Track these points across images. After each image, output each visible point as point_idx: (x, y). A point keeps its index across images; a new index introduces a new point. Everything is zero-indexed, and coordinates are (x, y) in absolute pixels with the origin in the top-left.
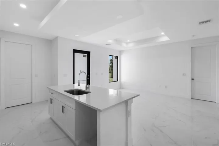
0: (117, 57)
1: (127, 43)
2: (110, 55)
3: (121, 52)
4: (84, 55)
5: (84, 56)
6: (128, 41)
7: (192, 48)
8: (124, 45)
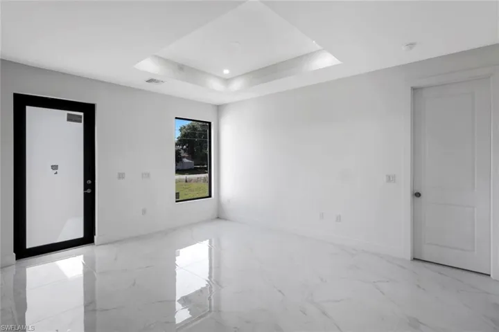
0: (210, 123)
1: (227, 81)
2: (176, 118)
3: (219, 109)
4: (68, 114)
5: (70, 118)
6: (226, 72)
7: (414, 89)
8: (216, 85)
